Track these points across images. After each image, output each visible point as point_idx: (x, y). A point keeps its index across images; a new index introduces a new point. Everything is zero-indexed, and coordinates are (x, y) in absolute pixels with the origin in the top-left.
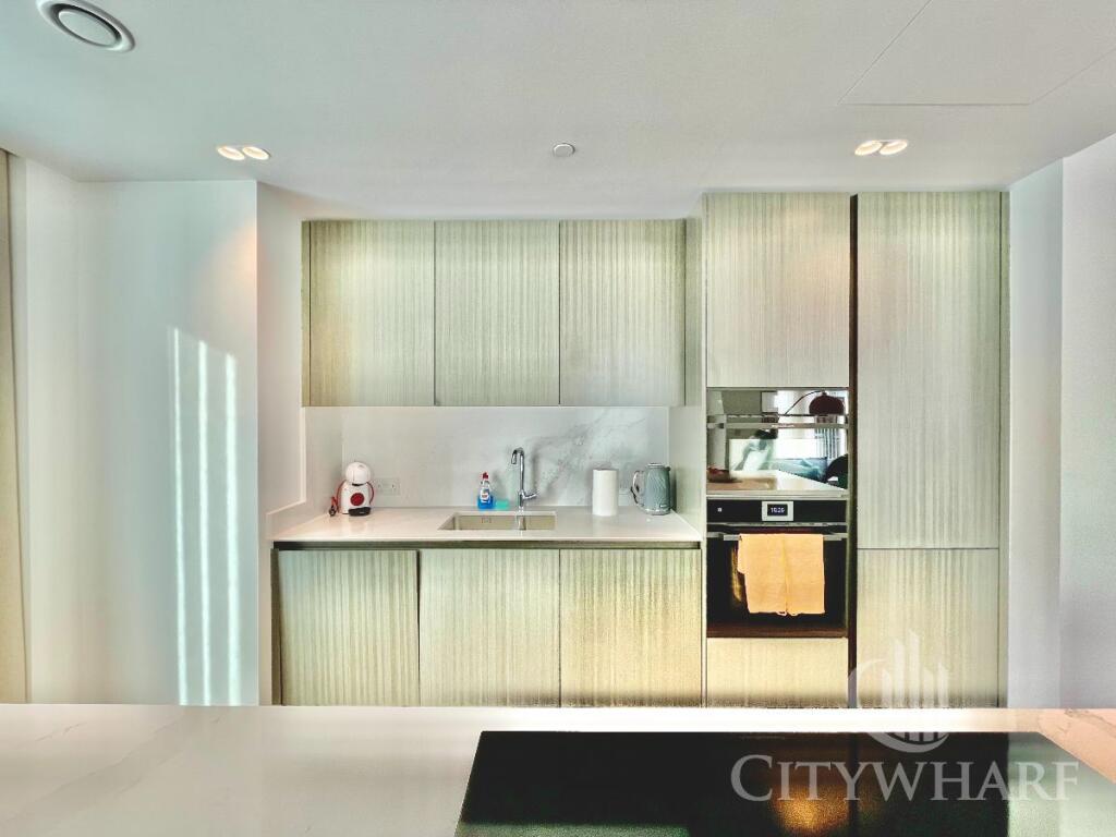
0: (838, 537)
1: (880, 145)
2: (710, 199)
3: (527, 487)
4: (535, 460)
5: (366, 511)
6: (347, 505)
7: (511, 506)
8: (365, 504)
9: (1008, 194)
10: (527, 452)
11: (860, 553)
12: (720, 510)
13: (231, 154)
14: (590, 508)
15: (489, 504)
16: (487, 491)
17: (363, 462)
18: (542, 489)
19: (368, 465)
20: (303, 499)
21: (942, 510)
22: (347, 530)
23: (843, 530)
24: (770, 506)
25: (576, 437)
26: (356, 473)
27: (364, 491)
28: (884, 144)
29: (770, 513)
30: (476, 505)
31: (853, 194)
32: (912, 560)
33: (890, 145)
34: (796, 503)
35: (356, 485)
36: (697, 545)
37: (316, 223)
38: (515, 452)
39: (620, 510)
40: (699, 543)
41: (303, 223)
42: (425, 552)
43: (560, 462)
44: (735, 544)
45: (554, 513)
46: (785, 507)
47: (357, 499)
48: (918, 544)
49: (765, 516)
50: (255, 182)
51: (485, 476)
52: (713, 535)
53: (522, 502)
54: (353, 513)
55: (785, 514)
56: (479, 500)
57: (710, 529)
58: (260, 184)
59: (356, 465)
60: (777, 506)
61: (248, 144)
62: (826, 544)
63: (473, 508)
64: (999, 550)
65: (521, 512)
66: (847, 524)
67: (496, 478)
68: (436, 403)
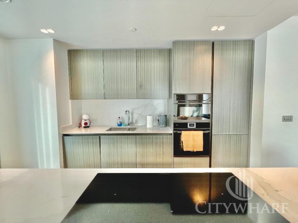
0: (207, 132)
1: (217, 28)
2: (175, 43)
3: (130, 121)
4: (132, 114)
5: (88, 127)
6: (83, 125)
7: (126, 125)
8: (88, 125)
9: (254, 41)
10: (130, 111)
11: (213, 136)
12: (177, 125)
13: (44, 31)
14: (146, 126)
15: (120, 125)
16: (120, 122)
17: (87, 114)
18: (134, 121)
19: (88, 115)
20: (71, 124)
21: (234, 125)
22: (83, 131)
23: (209, 130)
24: (190, 124)
25: (143, 107)
26: (85, 117)
27: (88, 122)
28: (219, 27)
29: (190, 126)
30: (117, 125)
31: (213, 41)
32: (226, 137)
33: (220, 28)
34: (197, 123)
35: (85, 120)
36: (171, 134)
37: (71, 50)
38: (126, 111)
39: (154, 126)
40: (172, 134)
41: (68, 50)
42: (101, 136)
43: (139, 114)
44: (181, 134)
45: (137, 127)
46: (194, 124)
47: (86, 124)
48: (228, 134)
49: (189, 127)
50: (52, 39)
51: (119, 118)
52: (175, 132)
53: (129, 124)
54: (85, 127)
55: (194, 126)
56: (118, 124)
57: (174, 130)
58: (54, 39)
59: (85, 115)
60: (192, 124)
61: (49, 28)
62: (204, 134)
63: (117, 126)
64: (248, 135)
65: (129, 127)
66: (210, 128)
67: (122, 118)
68: (105, 99)
